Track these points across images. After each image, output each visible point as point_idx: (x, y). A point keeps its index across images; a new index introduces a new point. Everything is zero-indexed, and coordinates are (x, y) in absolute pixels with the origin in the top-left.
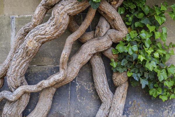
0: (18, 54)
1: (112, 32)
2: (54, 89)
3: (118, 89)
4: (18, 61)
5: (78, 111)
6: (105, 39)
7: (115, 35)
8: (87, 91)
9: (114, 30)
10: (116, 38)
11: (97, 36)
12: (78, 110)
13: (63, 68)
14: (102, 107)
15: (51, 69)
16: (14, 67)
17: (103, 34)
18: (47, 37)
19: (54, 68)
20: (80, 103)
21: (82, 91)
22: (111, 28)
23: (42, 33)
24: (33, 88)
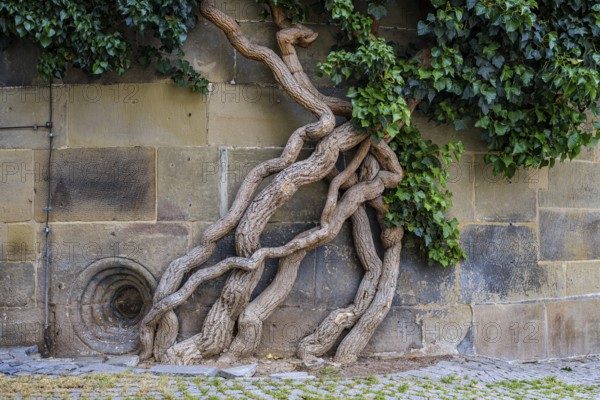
0: (263, 202)
1: (384, 174)
2: (305, 253)
3: (390, 250)
4: (261, 212)
5: (327, 288)
6: (377, 183)
7: (389, 178)
8: (340, 257)
9: (387, 172)
10: (391, 183)
11: (363, 180)
12: (328, 285)
13: (328, 222)
14: (368, 276)
15: (287, 228)
16: (254, 221)
17: (372, 177)
18: (312, 178)
19: (292, 226)
20: (330, 276)
21: (333, 259)
22: (382, 169)
23: (305, 173)
24: (279, 251)
